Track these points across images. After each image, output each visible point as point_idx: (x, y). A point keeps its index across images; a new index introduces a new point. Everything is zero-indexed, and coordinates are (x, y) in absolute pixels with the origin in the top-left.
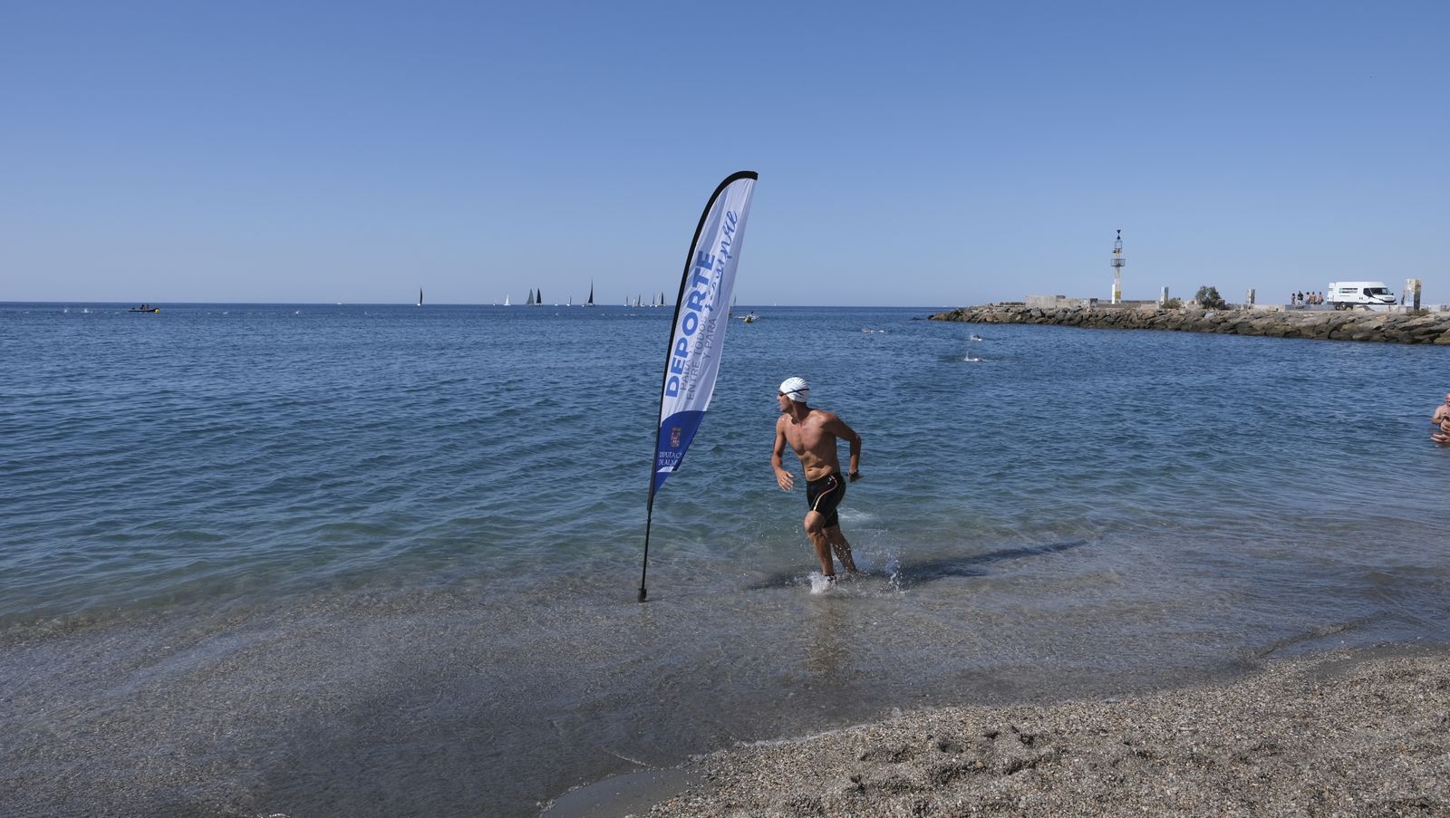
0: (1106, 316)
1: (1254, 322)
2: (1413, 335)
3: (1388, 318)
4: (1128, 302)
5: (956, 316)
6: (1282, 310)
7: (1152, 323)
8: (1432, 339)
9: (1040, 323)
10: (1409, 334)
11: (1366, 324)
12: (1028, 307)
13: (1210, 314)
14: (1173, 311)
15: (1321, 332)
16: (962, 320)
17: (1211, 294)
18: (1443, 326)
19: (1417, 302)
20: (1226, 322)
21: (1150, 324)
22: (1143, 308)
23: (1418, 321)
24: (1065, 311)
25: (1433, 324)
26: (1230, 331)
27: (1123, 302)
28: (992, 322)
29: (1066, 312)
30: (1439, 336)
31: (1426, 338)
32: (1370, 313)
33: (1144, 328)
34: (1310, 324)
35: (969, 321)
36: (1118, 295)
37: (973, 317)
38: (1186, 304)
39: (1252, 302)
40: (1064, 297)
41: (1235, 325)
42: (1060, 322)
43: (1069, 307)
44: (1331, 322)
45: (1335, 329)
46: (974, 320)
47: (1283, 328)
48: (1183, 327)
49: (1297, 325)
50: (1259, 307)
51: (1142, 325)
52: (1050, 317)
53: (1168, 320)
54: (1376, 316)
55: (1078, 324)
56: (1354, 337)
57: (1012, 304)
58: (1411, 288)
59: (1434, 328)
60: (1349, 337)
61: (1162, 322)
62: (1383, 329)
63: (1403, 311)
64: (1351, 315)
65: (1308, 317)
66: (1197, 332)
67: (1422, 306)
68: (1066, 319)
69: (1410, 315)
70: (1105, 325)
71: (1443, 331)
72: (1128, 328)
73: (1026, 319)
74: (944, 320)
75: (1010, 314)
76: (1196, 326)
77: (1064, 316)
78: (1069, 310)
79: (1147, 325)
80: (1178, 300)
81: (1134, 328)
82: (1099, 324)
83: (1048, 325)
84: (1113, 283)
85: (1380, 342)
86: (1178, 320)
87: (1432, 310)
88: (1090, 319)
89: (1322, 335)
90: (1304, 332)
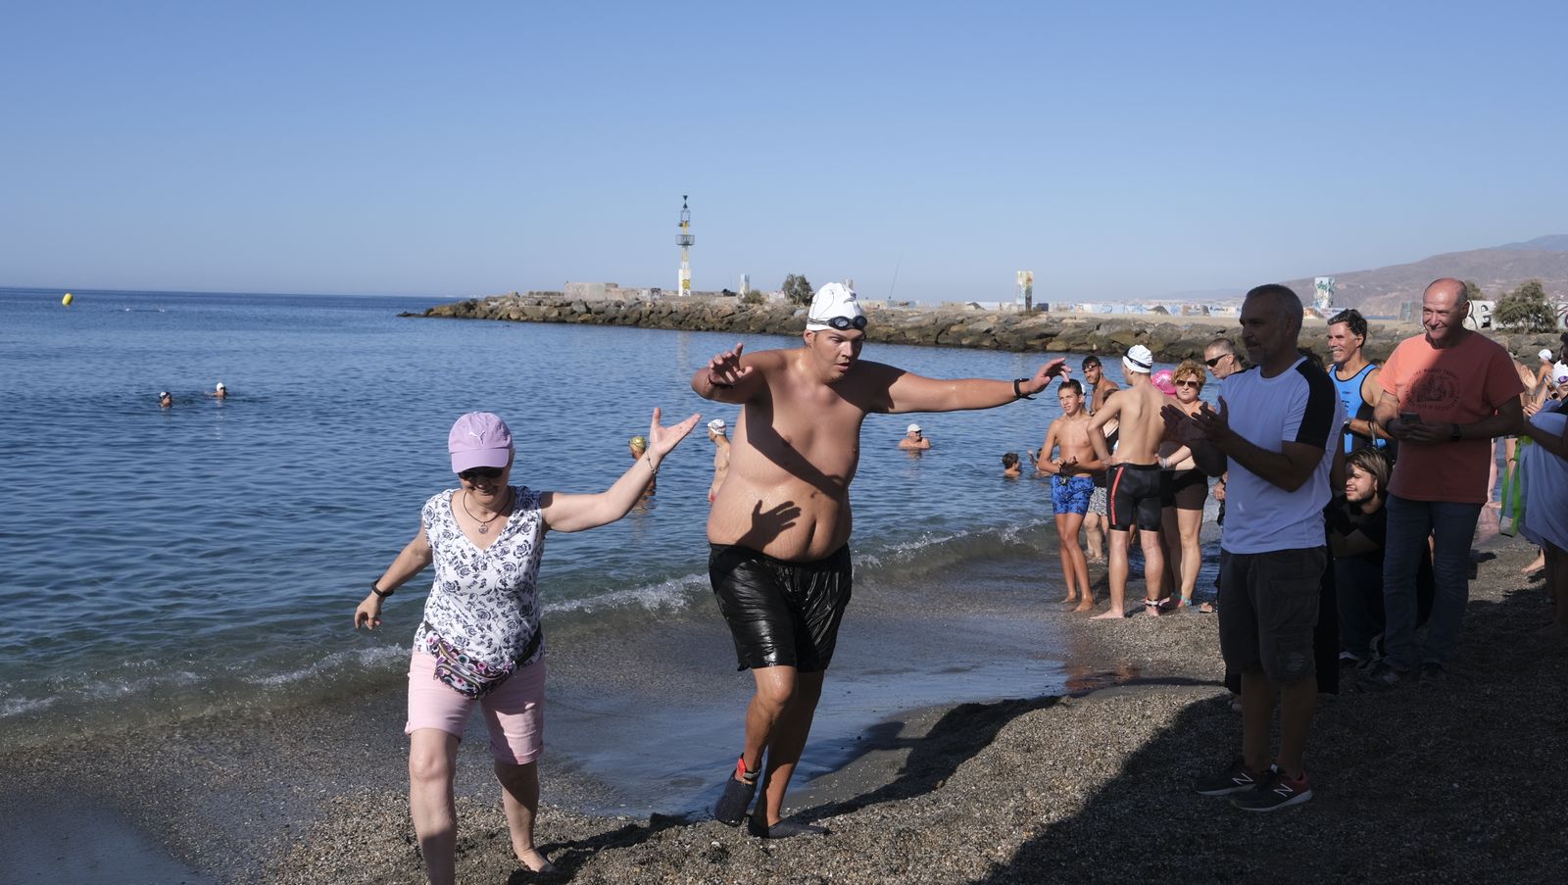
0: (672, 312)
2: (1025, 339)
3: (999, 318)
4: (699, 293)
5: (467, 311)
6: (884, 307)
7: (730, 323)
8: (1044, 344)
9: (584, 322)
10: (1021, 337)
11: (977, 325)
12: (568, 298)
14: (756, 306)
15: (928, 335)
16: (475, 317)
17: (800, 285)
18: (1055, 328)
19: (1029, 300)
21: (728, 324)
22: (719, 301)
23: (1029, 322)
24: (618, 305)
25: (1046, 326)
27: (693, 293)
28: (518, 320)
29: (620, 307)
30: (1051, 341)
31: (1037, 342)
32: (976, 312)
33: (721, 330)
34: (916, 325)
35: (485, 318)
36: (686, 286)
37: (491, 311)
38: (769, 298)
40: (616, 286)
42: (611, 321)
43: (623, 300)
44: (938, 323)
45: (942, 331)
46: (492, 315)
47: (885, 329)
48: (768, 330)
49: (901, 326)
51: (718, 326)
52: (597, 313)
53: (750, 320)
54: (986, 316)
55: (636, 324)
56: (964, 342)
57: (546, 293)
58: (1021, 282)
59: (1046, 331)
60: (958, 343)
61: (743, 321)
62: (993, 332)
63: (1015, 310)
64: (959, 315)
65: (913, 316)
66: (786, 335)
67: (1034, 304)
68: (620, 316)
69: (1021, 314)
70: (670, 325)
71: (1055, 335)
72: (700, 330)
73: (566, 315)
74: (446, 317)
75: (543, 308)
76: (784, 328)
77: (618, 311)
78: (623, 303)
79: (723, 326)
80: (762, 292)
81: (708, 330)
82: (663, 323)
83: (594, 322)
84: (680, 267)
85: (989, 348)
86: (762, 318)
87: (1044, 307)
88: (651, 316)
89: (929, 339)
90: (909, 335)
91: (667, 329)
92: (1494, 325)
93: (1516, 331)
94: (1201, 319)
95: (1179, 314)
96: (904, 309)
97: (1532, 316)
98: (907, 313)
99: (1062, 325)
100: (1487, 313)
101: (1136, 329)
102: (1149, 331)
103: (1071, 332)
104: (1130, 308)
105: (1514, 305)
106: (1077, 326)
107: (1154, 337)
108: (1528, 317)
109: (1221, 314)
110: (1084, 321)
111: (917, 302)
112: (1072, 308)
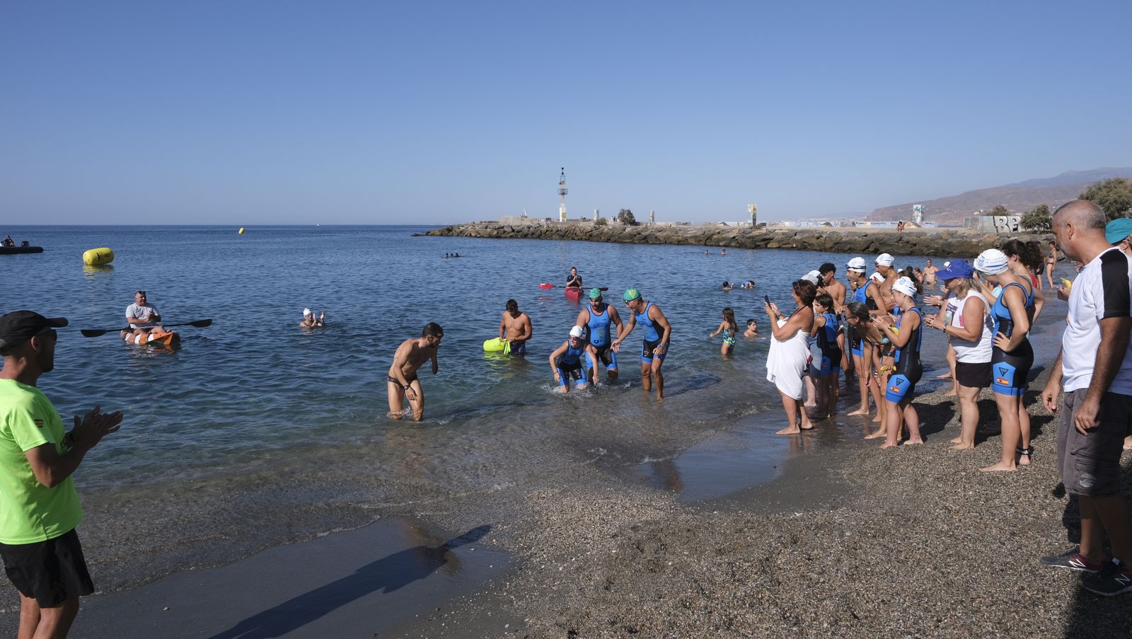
0: (558, 231)
1: (658, 234)
2: (755, 242)
3: (739, 231)
4: (571, 220)
5: (448, 231)
6: (673, 226)
7: (591, 236)
8: (766, 245)
9: (511, 237)
10: (753, 241)
11: (727, 235)
12: (501, 224)
13: (629, 229)
14: (604, 226)
15: (701, 241)
16: (452, 235)
17: (627, 215)
18: (771, 235)
19: (754, 220)
20: (639, 234)
21: (589, 237)
22: (582, 224)
23: (756, 232)
24: (529, 227)
25: (766, 234)
26: (643, 242)
27: (568, 220)
28: (476, 236)
30: (770, 243)
31: (762, 243)
32: (726, 227)
33: (586, 240)
34: (693, 235)
35: (457, 236)
36: (564, 216)
37: (461, 232)
38: (610, 222)
39: (653, 220)
40: (527, 217)
41: (646, 237)
42: (525, 236)
43: (531, 224)
44: (706, 233)
45: (708, 238)
46: (461, 234)
47: (676, 238)
48: (611, 239)
49: (685, 236)
50: (660, 224)
51: (584, 237)
52: (518, 232)
53: (601, 234)
54: (731, 229)
55: (539, 237)
56: (721, 244)
57: (489, 222)
58: (750, 210)
59: (767, 237)
60: (717, 244)
61: (597, 235)
62: (737, 238)
63: (747, 226)
64: (718, 229)
65: (692, 230)
66: (621, 242)
67: (758, 222)
68: (530, 233)
69: (751, 228)
70: (558, 237)
71: (772, 239)
72: (574, 240)
73: (501, 234)
74: (437, 236)
75: (489, 230)
76: (620, 238)
77: (529, 231)
78: (532, 226)
80: (606, 219)
81: (578, 240)
82: (554, 237)
83: (517, 238)
84: (560, 206)
85: (735, 247)
86: (607, 233)
87: (764, 225)
88: (547, 233)
89: (701, 243)
90: (690, 241)
91: (556, 239)
92: (1020, 229)
93: (1035, 232)
94: (852, 229)
95: (839, 227)
96: (686, 227)
97: (1042, 224)
99: (775, 234)
100: (1016, 223)
101: (817, 235)
102: (824, 236)
103: (780, 237)
104: (811, 224)
105: (1033, 218)
106: (783, 234)
107: (827, 239)
108: (1039, 225)
109: (862, 226)
110: (787, 231)
111: (692, 222)
112: (778, 224)
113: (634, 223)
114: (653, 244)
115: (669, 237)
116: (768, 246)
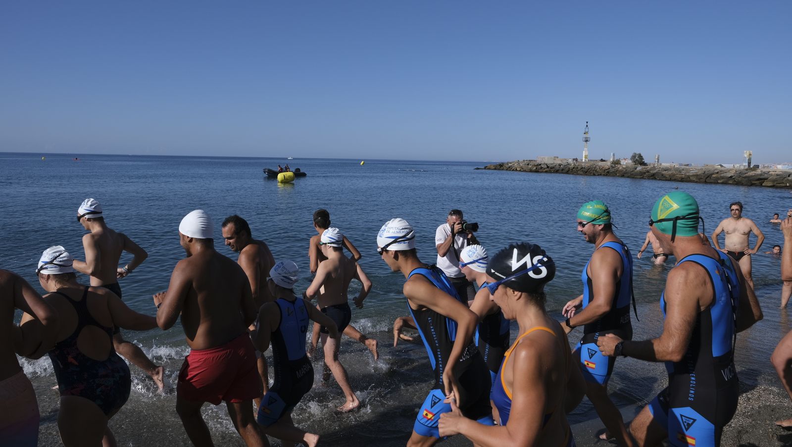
0: (582, 168)
1: (664, 172)
2: (750, 181)
3: (736, 172)
4: (591, 161)
5: (500, 167)
6: (676, 166)
7: (608, 172)
8: (761, 183)
9: (546, 172)
10: (748, 180)
11: (725, 175)
12: (539, 162)
13: (639, 168)
14: (619, 166)
15: (701, 178)
16: (503, 170)
17: (638, 157)
18: (766, 176)
19: (749, 163)
20: (648, 172)
22: (600, 164)
23: (752, 173)
24: (560, 165)
25: (761, 175)
26: (651, 178)
27: (589, 161)
28: (520, 171)
30: (765, 182)
31: (757, 182)
32: (723, 168)
33: (604, 175)
34: (695, 174)
35: (507, 170)
36: (586, 157)
37: (509, 167)
38: (623, 162)
39: (659, 162)
40: (558, 157)
41: (654, 174)
42: (557, 171)
44: (706, 173)
45: (708, 177)
46: (510, 169)
47: (680, 176)
48: (626, 175)
49: (687, 174)
50: (665, 165)
51: (603, 173)
52: (551, 168)
53: (616, 171)
54: (729, 170)
55: (567, 172)
56: (719, 182)
57: (529, 161)
58: (745, 155)
59: (762, 177)
60: (716, 182)
61: (614, 172)
62: (733, 177)
63: (742, 168)
64: (716, 170)
65: (693, 170)
66: (633, 178)
67: (753, 165)
69: (747, 170)
70: (582, 173)
71: (767, 179)
72: (595, 175)
73: (539, 169)
74: (492, 169)
75: (530, 166)
76: (632, 175)
77: (560, 168)
78: (562, 164)
79: (605, 173)
80: (620, 160)
81: (598, 175)
82: (579, 172)
83: (550, 172)
84: (584, 150)
85: (732, 184)
86: (621, 171)
87: (757, 167)
88: (573, 170)
89: (702, 180)
90: (691, 178)
91: (581, 175)
96: (687, 167)
98: (689, 169)
99: (770, 175)
103: (774, 178)
106: (777, 175)
110: (781, 173)
111: (693, 164)
112: (771, 167)
113: (643, 164)
114: (659, 180)
115: (674, 175)
116: (763, 184)
